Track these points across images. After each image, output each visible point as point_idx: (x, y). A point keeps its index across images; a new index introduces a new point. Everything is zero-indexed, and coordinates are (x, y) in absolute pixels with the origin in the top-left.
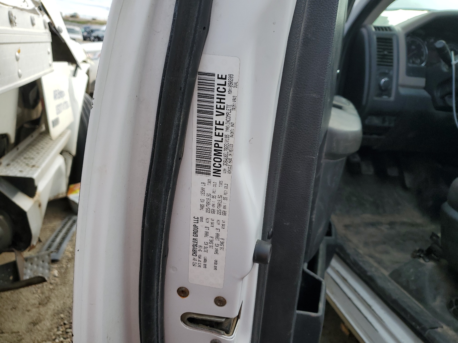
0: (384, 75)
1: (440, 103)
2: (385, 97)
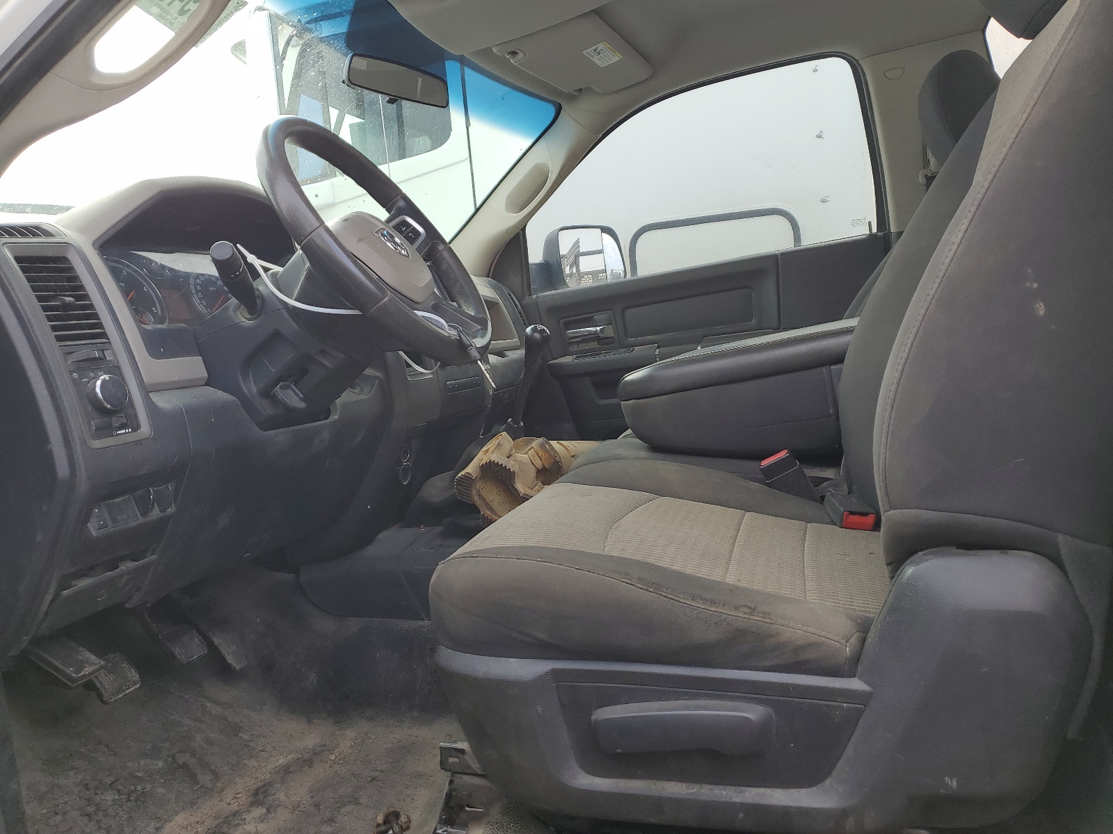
0: (95, 364)
1: (267, 409)
2: (124, 431)
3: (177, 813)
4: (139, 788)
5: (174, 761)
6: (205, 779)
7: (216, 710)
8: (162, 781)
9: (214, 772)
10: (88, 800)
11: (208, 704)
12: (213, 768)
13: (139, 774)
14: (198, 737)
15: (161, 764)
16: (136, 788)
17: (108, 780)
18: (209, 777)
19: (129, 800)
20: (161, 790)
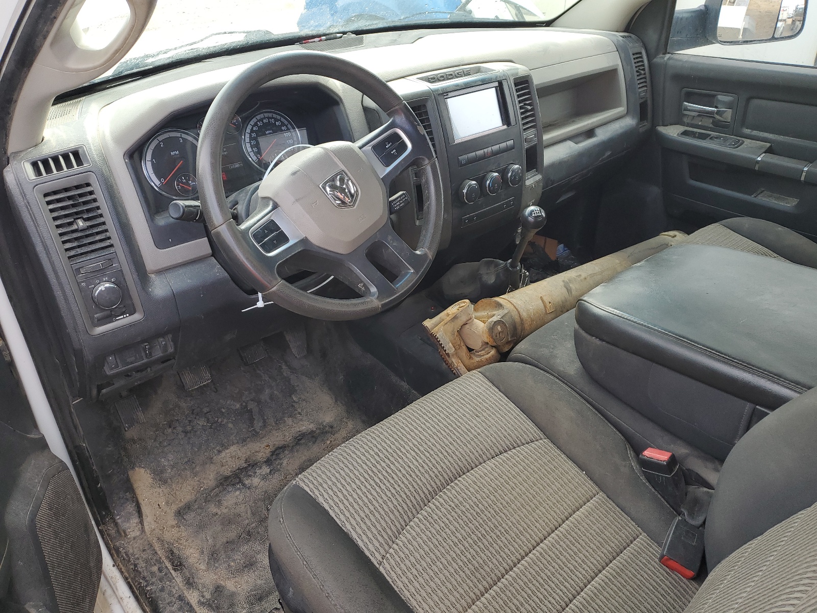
2: (122, 317)
3: (233, 444)
4: (220, 420)
5: (246, 407)
6: (258, 424)
7: (286, 372)
8: (234, 419)
9: (264, 421)
10: (190, 421)
11: (284, 367)
12: (265, 418)
13: (224, 410)
14: (267, 391)
15: (238, 406)
16: (218, 420)
17: (205, 410)
18: (261, 424)
19: (211, 428)
20: (230, 425)
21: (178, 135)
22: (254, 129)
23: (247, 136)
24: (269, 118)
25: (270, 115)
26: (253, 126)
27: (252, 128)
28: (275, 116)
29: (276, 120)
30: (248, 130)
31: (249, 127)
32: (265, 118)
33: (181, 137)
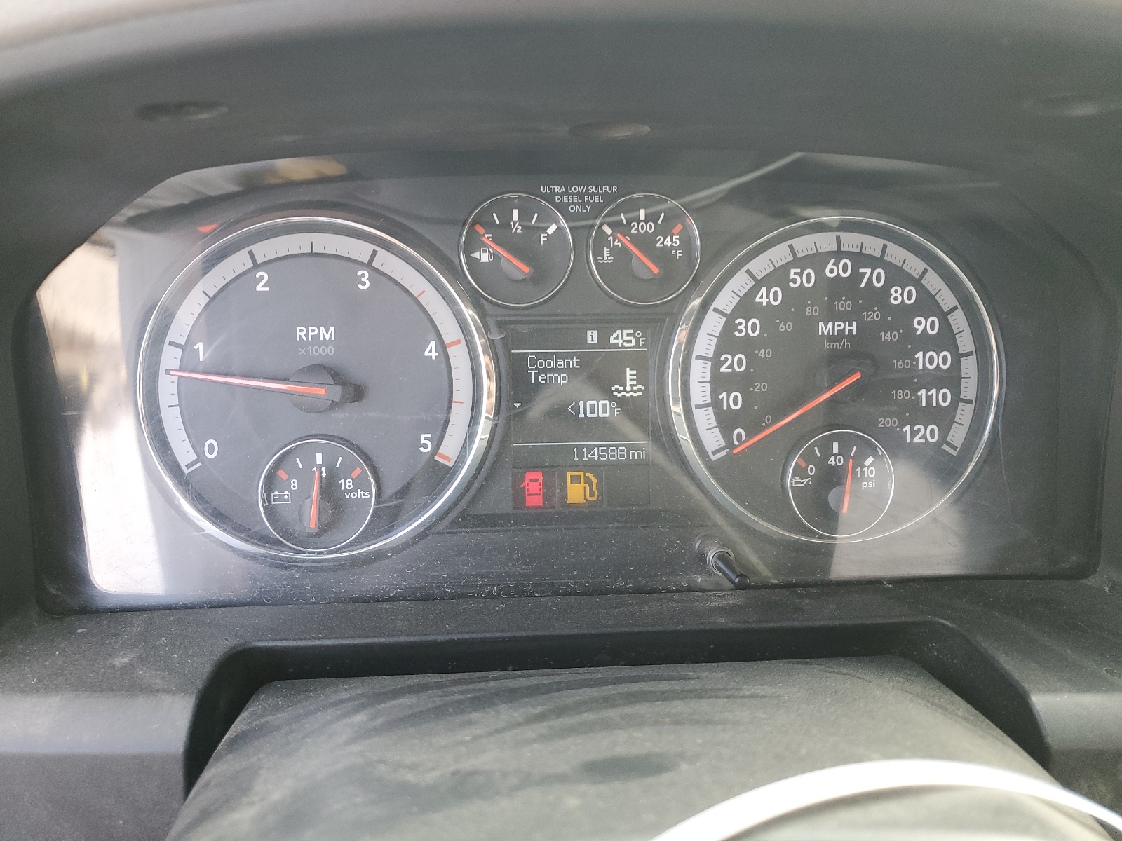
21: (361, 250)
22: (762, 298)
23: (713, 324)
24: (860, 259)
25: (872, 245)
26: (759, 284)
27: (754, 291)
28: (896, 254)
29: (898, 276)
30: (726, 300)
31: (739, 284)
32: (839, 254)
33: (369, 265)
